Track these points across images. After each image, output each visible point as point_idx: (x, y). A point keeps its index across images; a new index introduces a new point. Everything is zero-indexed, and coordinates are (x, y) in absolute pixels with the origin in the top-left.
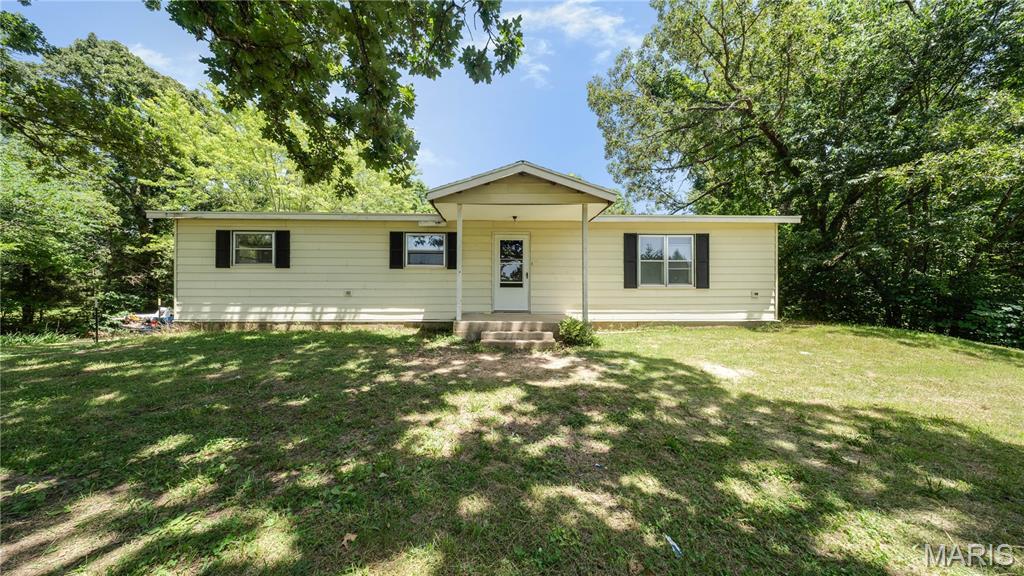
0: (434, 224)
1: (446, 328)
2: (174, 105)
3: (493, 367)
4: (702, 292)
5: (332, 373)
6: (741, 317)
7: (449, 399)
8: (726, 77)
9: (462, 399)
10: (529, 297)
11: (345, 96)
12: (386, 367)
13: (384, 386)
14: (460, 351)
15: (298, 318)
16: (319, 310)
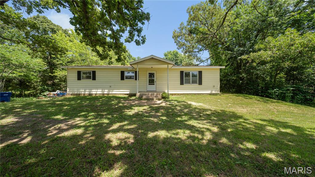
0: (132, 69)
1: (135, 95)
2: (61, 35)
3: (144, 103)
4: (200, 86)
5: (109, 104)
6: (209, 92)
7: (133, 108)
8: (208, 29)
9: (136, 108)
10: (156, 87)
11: (110, 40)
12: (120, 103)
13: (120, 106)
14: (137, 100)
15: (98, 93)
16: (103, 90)
